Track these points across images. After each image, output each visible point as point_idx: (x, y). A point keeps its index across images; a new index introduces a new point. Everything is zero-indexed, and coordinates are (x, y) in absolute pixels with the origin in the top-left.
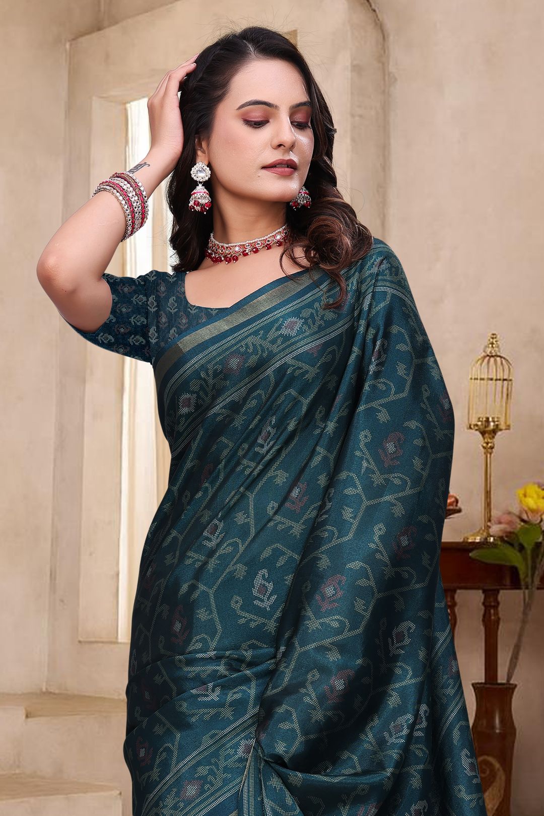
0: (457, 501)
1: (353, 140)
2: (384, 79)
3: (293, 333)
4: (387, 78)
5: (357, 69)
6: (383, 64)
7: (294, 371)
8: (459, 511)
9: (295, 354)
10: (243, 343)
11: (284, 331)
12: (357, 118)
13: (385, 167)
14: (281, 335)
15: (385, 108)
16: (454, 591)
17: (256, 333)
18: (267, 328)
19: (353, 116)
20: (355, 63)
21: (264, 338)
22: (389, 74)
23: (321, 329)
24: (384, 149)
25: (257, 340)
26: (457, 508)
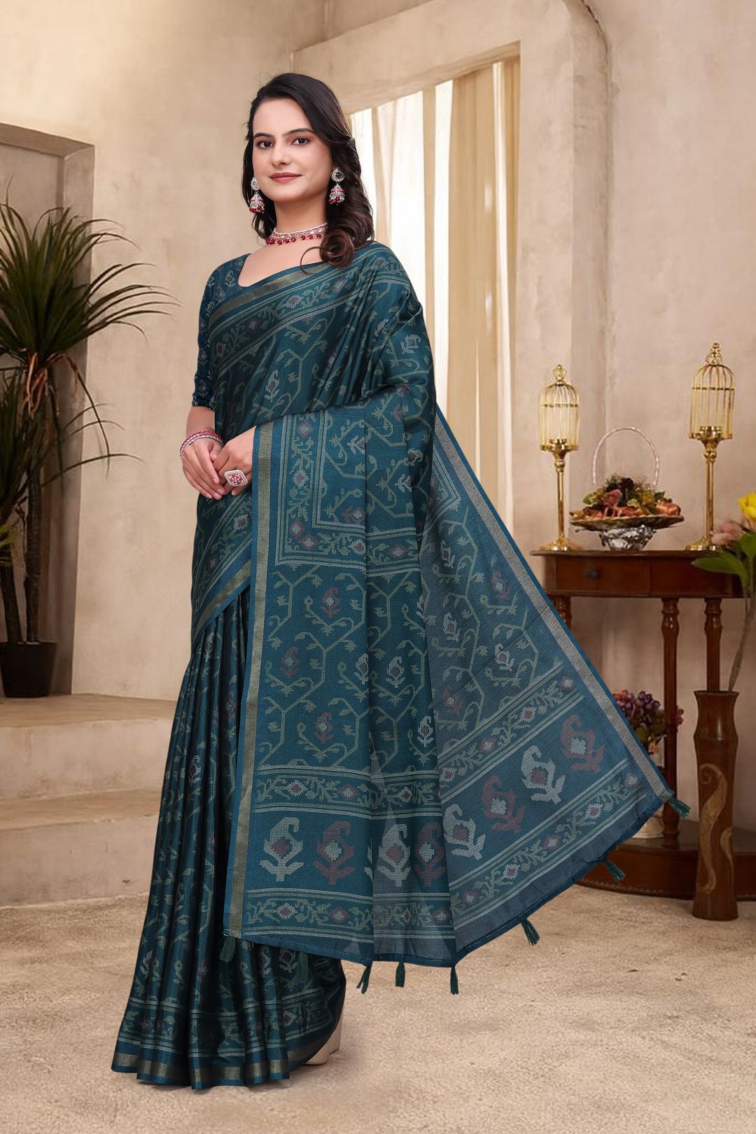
0: (679, 510)
1: (576, 150)
2: (607, 90)
3: (293, 307)
4: (609, 89)
5: (579, 79)
6: (606, 75)
7: (291, 334)
8: (682, 520)
9: (292, 322)
10: (261, 311)
11: (287, 305)
12: (580, 129)
13: (608, 177)
14: (285, 307)
15: (608, 118)
16: (677, 600)
17: (270, 305)
18: (277, 302)
19: (576, 126)
20: (578, 73)
21: (274, 309)
22: (612, 84)
23: (315, 304)
24: (607, 159)
25: (269, 309)
26: (680, 517)
